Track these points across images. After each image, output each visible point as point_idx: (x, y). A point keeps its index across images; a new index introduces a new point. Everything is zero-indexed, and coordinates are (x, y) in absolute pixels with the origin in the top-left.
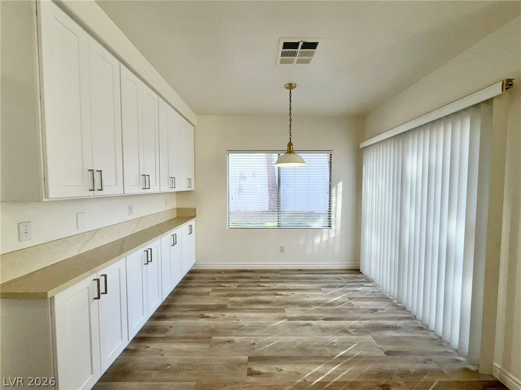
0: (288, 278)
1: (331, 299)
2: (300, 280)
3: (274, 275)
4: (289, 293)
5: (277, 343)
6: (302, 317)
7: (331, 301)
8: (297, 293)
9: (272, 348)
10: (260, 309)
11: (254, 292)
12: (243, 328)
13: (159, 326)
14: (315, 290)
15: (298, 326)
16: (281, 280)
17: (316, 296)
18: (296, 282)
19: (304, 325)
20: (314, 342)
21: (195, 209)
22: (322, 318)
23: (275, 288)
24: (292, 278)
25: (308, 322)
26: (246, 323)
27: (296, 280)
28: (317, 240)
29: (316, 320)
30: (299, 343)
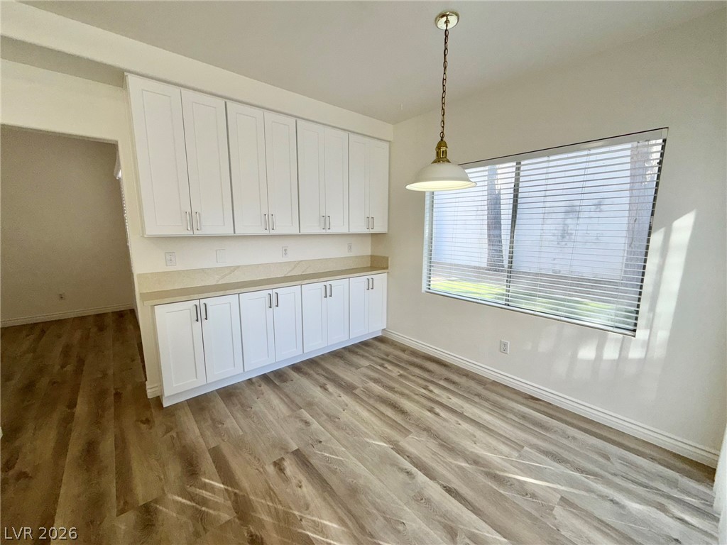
0: (487, 400)
1: (517, 474)
2: (505, 414)
3: (473, 384)
4: (453, 418)
5: (341, 460)
6: (417, 458)
7: (510, 475)
8: (465, 426)
9: (327, 460)
10: (382, 413)
11: (407, 392)
12: (337, 420)
13: (287, 375)
14: (507, 441)
15: (394, 464)
16: (470, 396)
17: (494, 450)
18: (491, 412)
19: (402, 470)
20: (380, 497)
21: (387, 258)
22: (445, 484)
23: (443, 401)
24: (495, 404)
25: (414, 470)
26: (345, 416)
27: (498, 408)
28: (587, 353)
29: (432, 478)
30: (360, 481)
